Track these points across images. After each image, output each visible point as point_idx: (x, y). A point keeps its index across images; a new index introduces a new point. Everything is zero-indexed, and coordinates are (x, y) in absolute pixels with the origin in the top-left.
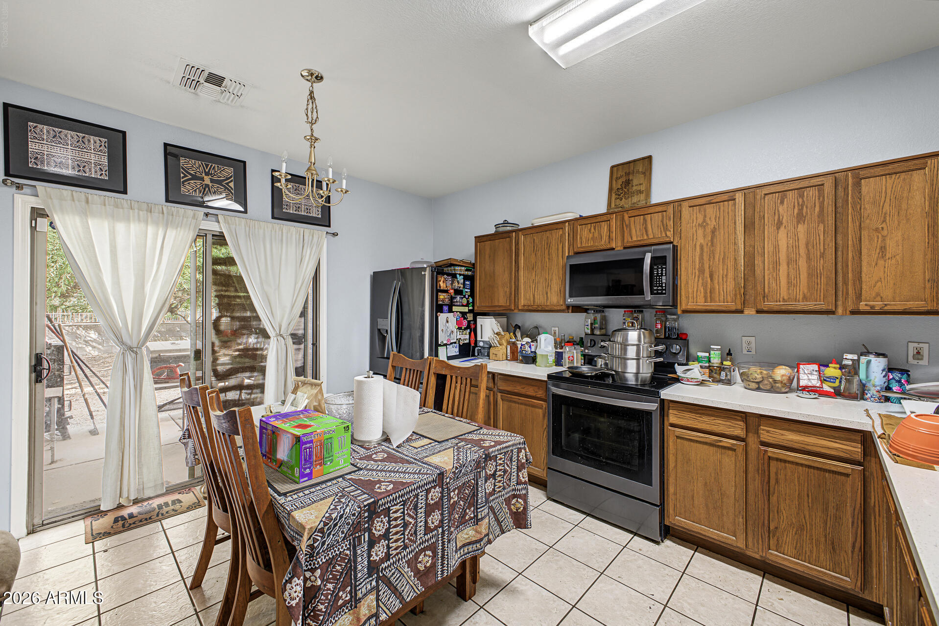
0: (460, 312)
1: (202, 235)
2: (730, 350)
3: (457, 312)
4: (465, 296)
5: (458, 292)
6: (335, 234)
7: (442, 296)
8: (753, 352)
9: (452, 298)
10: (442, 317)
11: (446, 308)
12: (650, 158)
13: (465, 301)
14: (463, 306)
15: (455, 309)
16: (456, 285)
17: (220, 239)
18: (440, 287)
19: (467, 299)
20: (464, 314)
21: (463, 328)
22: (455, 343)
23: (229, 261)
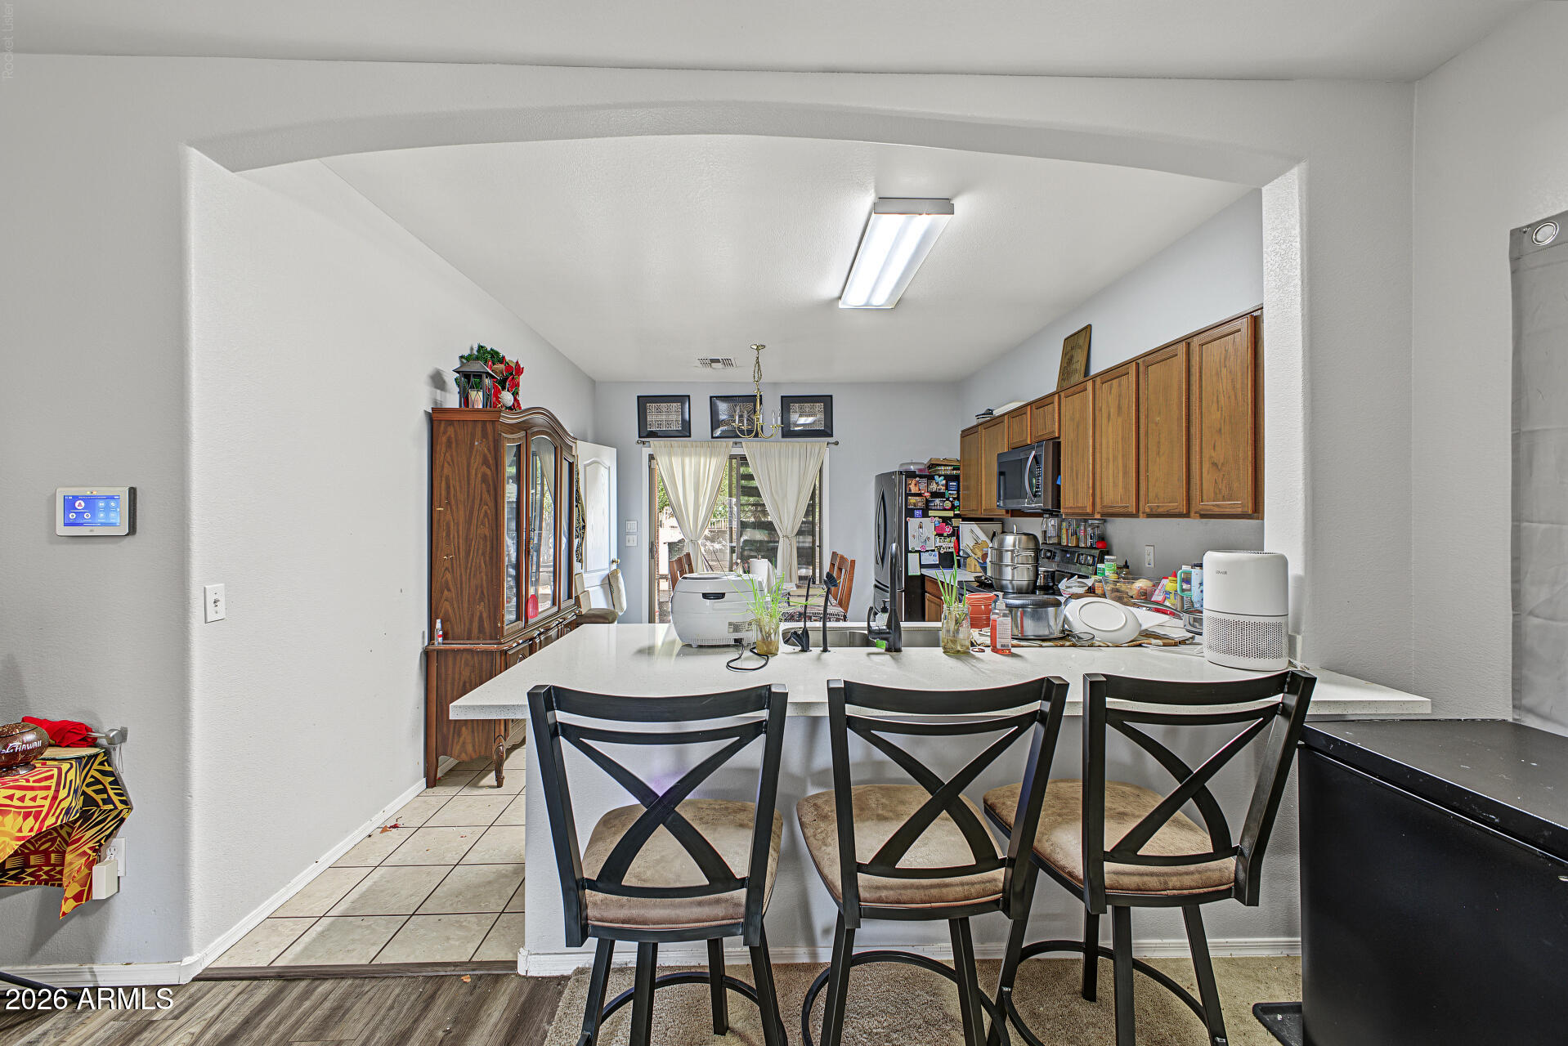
0: (940, 517)
1: (732, 457)
2: (1126, 562)
3: (935, 517)
4: (948, 499)
5: (935, 495)
6: (837, 443)
7: (912, 500)
8: (1152, 565)
9: (928, 502)
10: (913, 523)
11: (917, 513)
12: (1090, 326)
13: (948, 504)
14: (945, 510)
15: (931, 513)
16: (934, 487)
17: (743, 460)
18: (910, 490)
19: (951, 502)
20: (946, 520)
21: (945, 534)
22: (933, 551)
23: (750, 477)
